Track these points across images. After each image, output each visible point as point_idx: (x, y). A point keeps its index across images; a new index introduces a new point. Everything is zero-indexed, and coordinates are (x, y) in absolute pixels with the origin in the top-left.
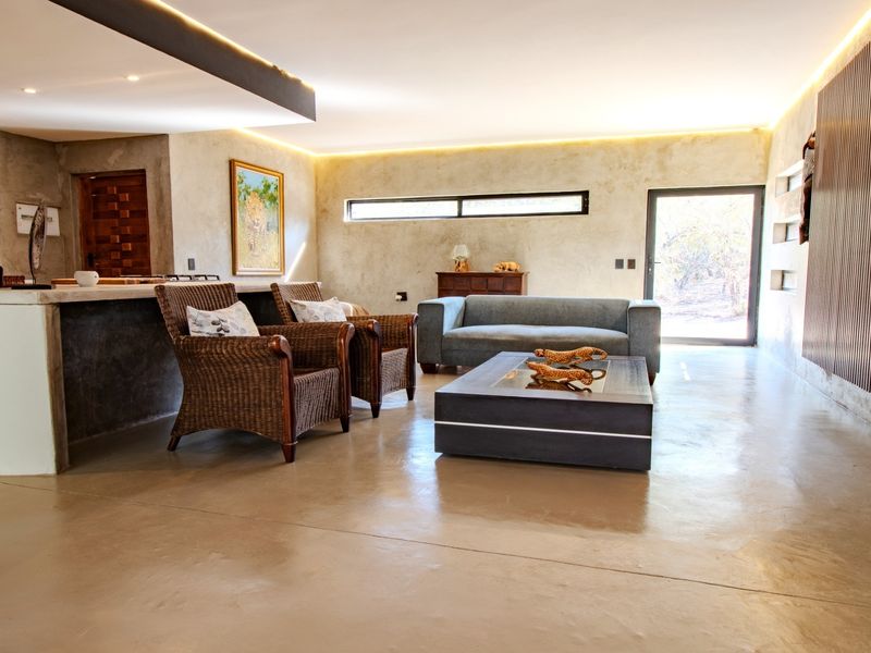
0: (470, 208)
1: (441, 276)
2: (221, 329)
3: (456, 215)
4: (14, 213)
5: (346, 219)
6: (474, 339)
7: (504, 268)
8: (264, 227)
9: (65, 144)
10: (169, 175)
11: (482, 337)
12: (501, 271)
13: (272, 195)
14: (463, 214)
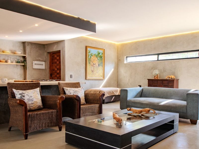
0: (161, 57)
1: (149, 80)
2: (22, 96)
3: (157, 60)
4: (32, 63)
5: (125, 62)
6: (136, 102)
7: (169, 78)
8: (97, 65)
9: (46, 45)
10: (65, 51)
11: (139, 102)
12: (168, 79)
13: (101, 56)
14: (159, 59)
